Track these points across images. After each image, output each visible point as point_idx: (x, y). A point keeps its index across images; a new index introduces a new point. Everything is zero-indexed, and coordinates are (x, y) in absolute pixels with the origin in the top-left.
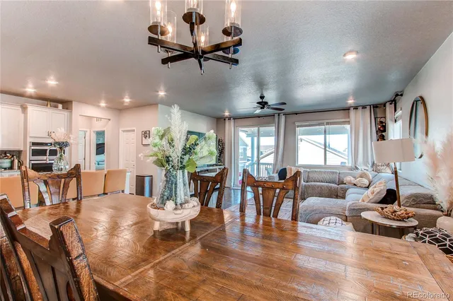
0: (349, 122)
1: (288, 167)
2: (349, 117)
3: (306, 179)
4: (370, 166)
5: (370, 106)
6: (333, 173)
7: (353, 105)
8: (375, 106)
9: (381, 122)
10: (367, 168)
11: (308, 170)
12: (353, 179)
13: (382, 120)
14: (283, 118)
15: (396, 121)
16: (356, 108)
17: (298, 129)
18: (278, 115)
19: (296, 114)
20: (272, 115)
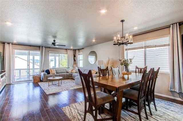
2: (67, 52)
4: (72, 67)
5: (72, 50)
8: (74, 50)
12: (71, 71)
13: (75, 54)
14: (44, 49)
15: (79, 55)
16: (69, 50)
17: (50, 54)
18: (42, 47)
19: (50, 48)
20: (40, 47)
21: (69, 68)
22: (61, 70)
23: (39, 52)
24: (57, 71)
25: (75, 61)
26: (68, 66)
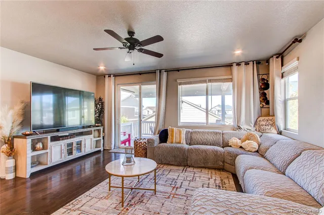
0: (231, 80)
1: (169, 128)
2: (231, 74)
3: (189, 141)
4: (253, 125)
5: (253, 61)
6: (216, 133)
7: (236, 61)
8: (258, 62)
9: (263, 79)
10: (250, 128)
11: (190, 130)
12: (239, 141)
13: (265, 77)
14: (165, 75)
15: (282, 77)
16: (238, 64)
17: (180, 87)
18: (160, 72)
19: (178, 71)
20: (154, 72)
21: (239, 128)
22: (208, 133)
23: (153, 87)
24: (195, 136)
25: (268, 103)
26: (234, 121)
